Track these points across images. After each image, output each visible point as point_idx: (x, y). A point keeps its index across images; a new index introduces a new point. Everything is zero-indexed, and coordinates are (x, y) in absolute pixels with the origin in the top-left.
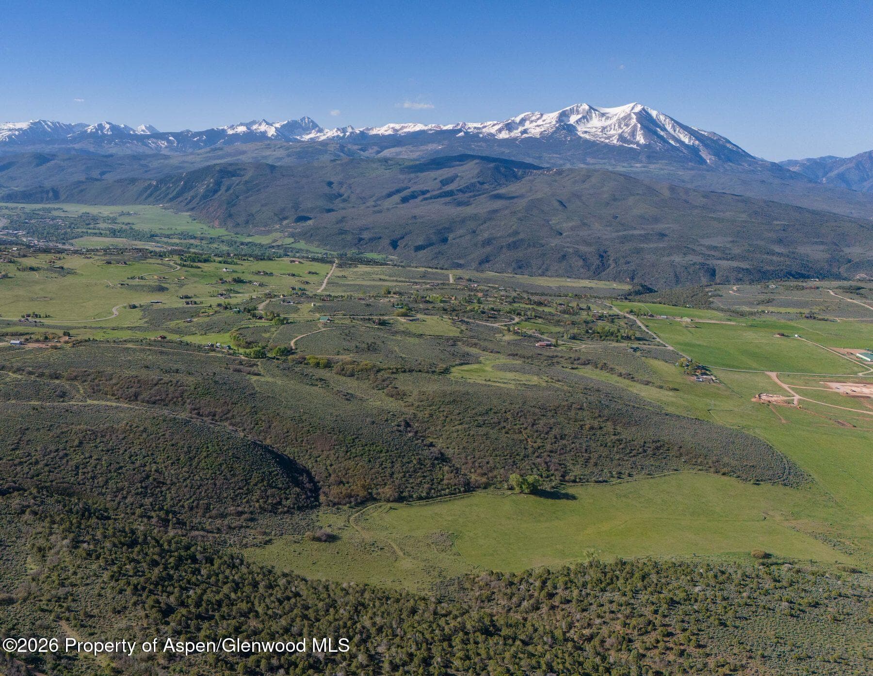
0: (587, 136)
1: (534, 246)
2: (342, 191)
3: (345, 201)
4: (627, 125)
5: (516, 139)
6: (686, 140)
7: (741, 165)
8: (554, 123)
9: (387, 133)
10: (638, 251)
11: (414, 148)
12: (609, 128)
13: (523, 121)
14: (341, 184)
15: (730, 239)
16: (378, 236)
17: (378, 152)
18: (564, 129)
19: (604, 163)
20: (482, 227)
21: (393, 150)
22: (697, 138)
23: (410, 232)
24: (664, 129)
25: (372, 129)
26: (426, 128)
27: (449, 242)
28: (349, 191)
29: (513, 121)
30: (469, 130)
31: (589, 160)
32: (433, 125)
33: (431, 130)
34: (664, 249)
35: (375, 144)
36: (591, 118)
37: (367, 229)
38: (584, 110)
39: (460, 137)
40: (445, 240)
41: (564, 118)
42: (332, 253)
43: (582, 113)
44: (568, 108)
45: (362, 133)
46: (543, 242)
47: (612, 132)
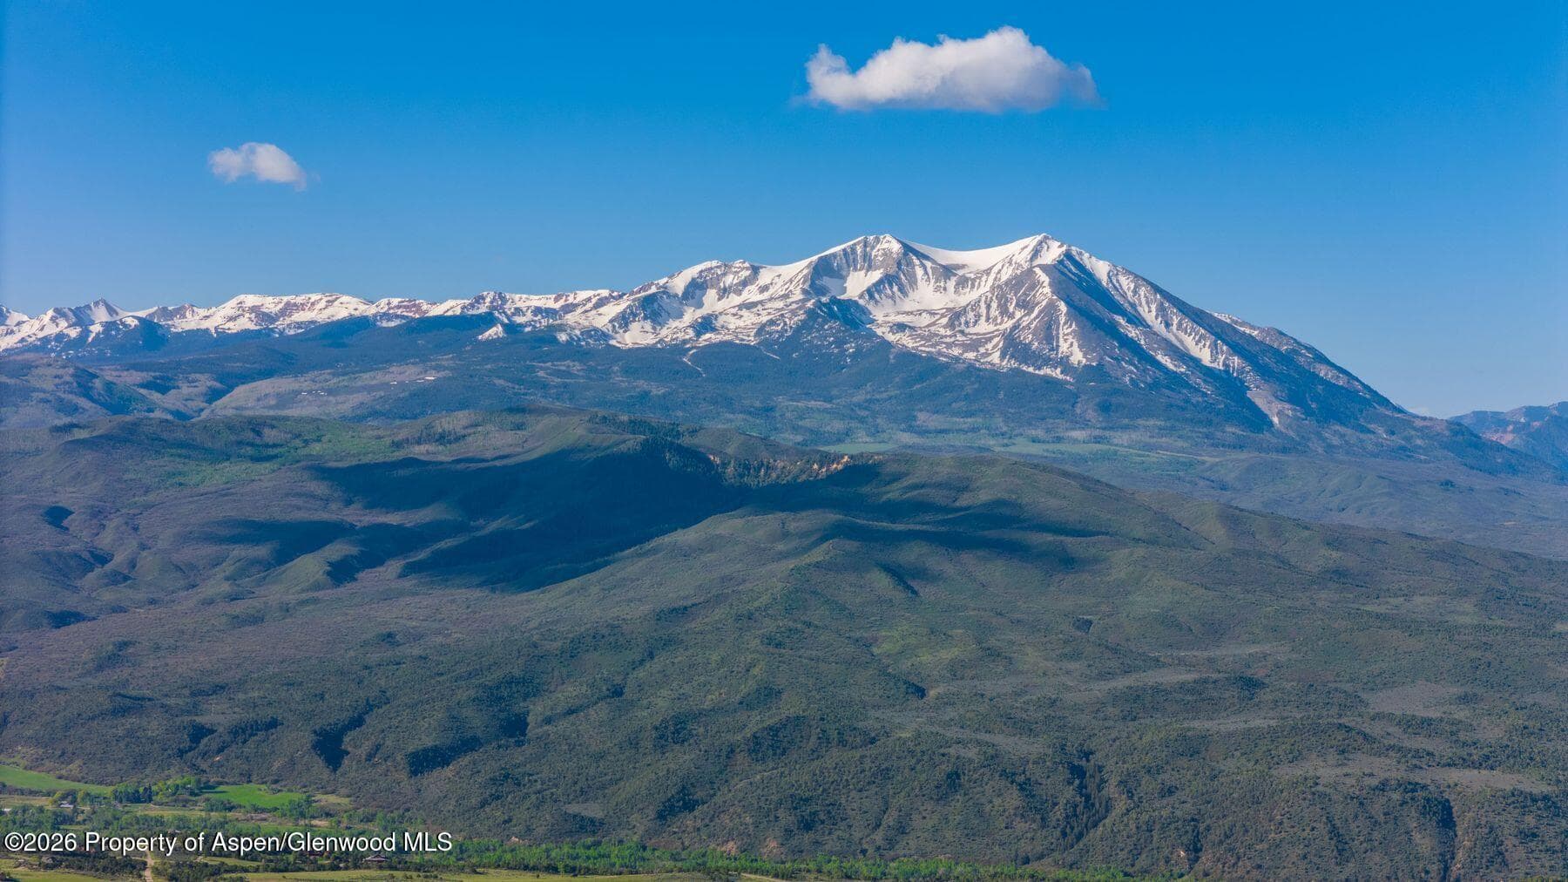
0: (906, 341)
1: (842, 742)
2: (106, 540)
3: (118, 578)
4: (1026, 305)
5: (679, 349)
6: (1204, 355)
7: (1369, 431)
8: (798, 295)
9: (234, 327)
10: (1192, 747)
11: (344, 381)
12: (971, 315)
13: (695, 290)
14: (98, 514)
15: (1456, 690)
16: (267, 713)
17: (213, 395)
18: (832, 316)
19: (974, 430)
20: (641, 673)
21: (265, 386)
22: (1236, 349)
23: (384, 699)
24: (1136, 320)
25: (180, 312)
26: (371, 310)
27: (532, 731)
28: (132, 544)
29: (665, 290)
30: (519, 320)
31: (922, 417)
32: (395, 301)
33: (386, 316)
34: (1273, 735)
35: (199, 366)
36: (913, 282)
37: (219, 689)
38: (887, 253)
39: (490, 343)
40: (515, 728)
41: (826, 281)
42: (94, 789)
43: (883, 264)
44: (837, 249)
45: (147, 325)
46: (870, 723)
47: (983, 327)
